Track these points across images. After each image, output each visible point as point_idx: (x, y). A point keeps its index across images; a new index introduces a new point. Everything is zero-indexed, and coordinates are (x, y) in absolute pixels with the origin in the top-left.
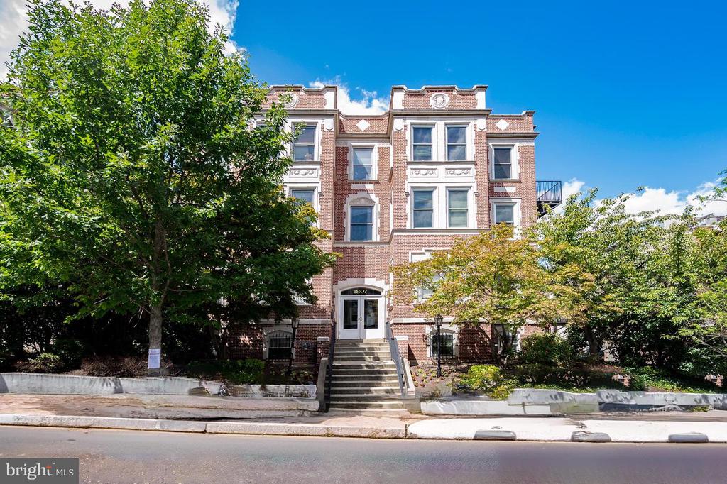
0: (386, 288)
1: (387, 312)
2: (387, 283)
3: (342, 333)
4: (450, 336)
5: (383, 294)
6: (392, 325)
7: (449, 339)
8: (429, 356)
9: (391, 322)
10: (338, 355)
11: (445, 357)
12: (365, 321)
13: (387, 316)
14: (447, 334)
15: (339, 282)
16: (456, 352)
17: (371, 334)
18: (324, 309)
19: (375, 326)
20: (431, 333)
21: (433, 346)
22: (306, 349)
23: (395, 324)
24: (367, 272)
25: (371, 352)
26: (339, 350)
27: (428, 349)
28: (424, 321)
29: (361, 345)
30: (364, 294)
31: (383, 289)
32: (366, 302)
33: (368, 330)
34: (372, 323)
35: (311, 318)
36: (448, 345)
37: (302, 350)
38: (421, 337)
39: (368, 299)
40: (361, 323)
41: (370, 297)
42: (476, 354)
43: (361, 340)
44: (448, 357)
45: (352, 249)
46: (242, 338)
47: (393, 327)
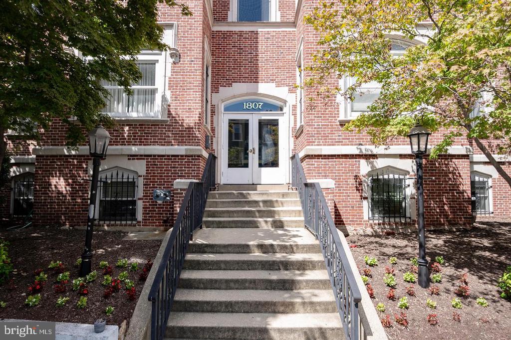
0: (291, 99)
1: (292, 140)
2: (293, 89)
3: (226, 175)
4: (401, 180)
5: (285, 110)
6: (302, 160)
7: (398, 185)
8: (366, 218)
9: (301, 155)
10: (213, 214)
11: (392, 220)
12: (260, 154)
13: (292, 147)
14: (396, 176)
15: (221, 89)
16: (411, 211)
17: (268, 175)
18: (190, 128)
19: (274, 164)
20: (369, 175)
21: (372, 199)
22: (160, 202)
23: (308, 157)
24: (262, 74)
25: (268, 209)
26: (216, 204)
27: (366, 205)
28: (357, 152)
29: (254, 196)
30: (259, 110)
31: (285, 102)
32: (262, 124)
33: (264, 170)
34: (271, 159)
35: (169, 143)
36: (398, 197)
37: (154, 204)
38: (352, 181)
39: (263, 118)
40: (253, 159)
41: (267, 116)
42: (446, 216)
43: (253, 186)
44: (397, 220)
45: (241, 34)
46: (54, 181)
47: (304, 164)
